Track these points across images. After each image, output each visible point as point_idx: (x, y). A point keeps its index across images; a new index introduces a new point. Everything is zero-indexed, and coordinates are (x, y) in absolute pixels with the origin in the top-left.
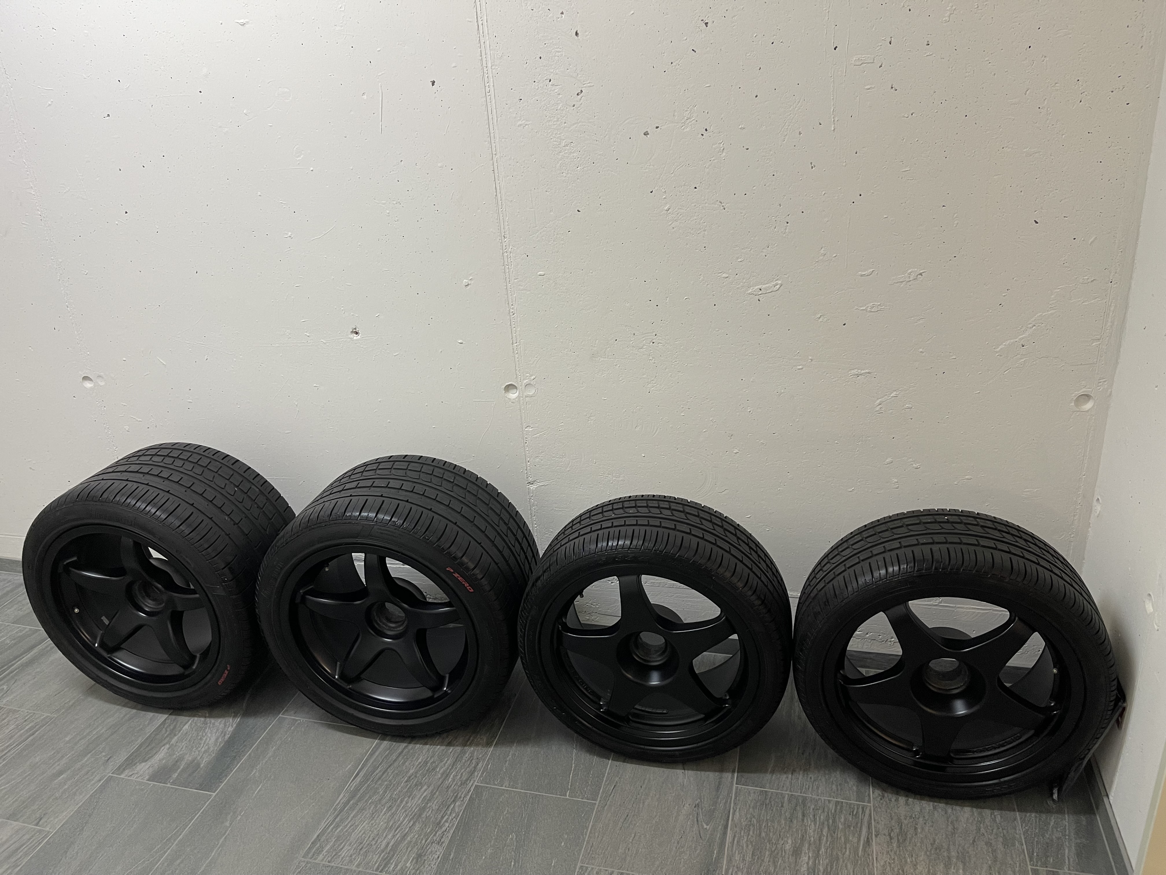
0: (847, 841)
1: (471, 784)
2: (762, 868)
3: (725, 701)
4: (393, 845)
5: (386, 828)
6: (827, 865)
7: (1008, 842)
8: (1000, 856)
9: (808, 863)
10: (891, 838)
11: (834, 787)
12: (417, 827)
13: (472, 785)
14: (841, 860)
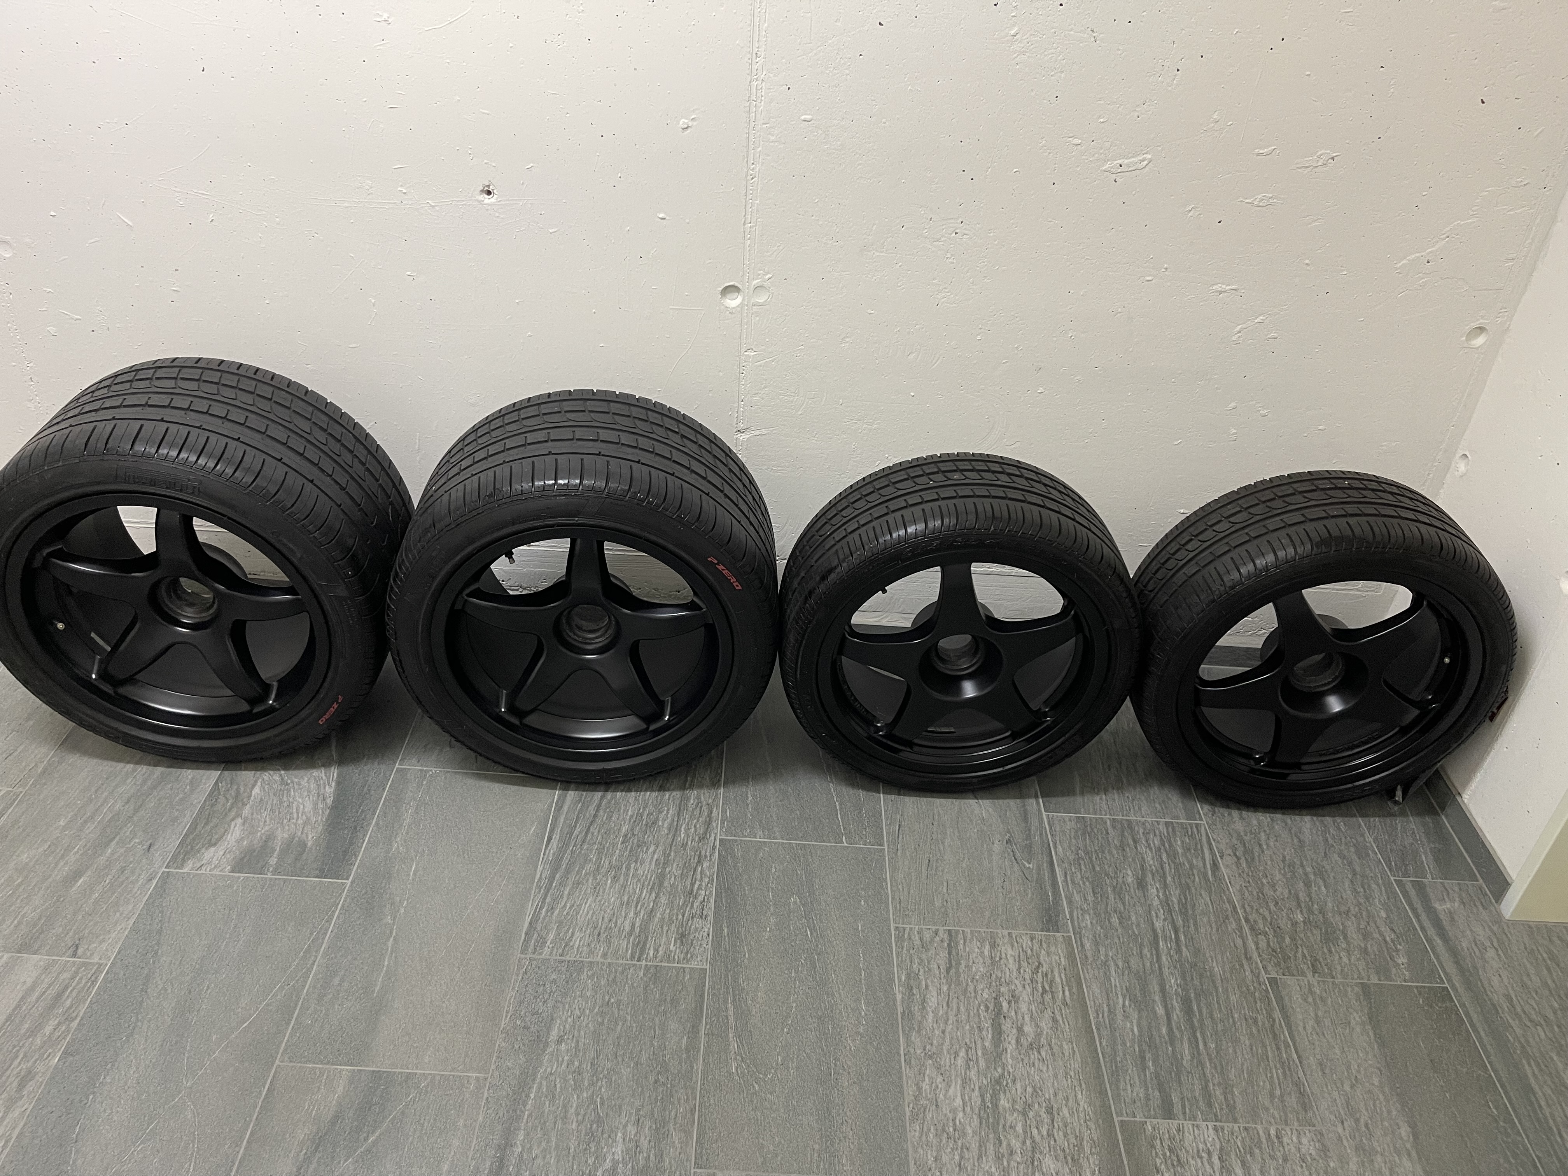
0: (1192, 866)
1: (712, 838)
2: (1109, 907)
3: (1046, 715)
4: (641, 924)
5: (622, 904)
6: (1180, 895)
7: (1362, 852)
8: (1358, 869)
9: (1158, 896)
10: (1238, 858)
11: (1157, 805)
12: (663, 900)
13: (715, 839)
14: (1193, 888)
